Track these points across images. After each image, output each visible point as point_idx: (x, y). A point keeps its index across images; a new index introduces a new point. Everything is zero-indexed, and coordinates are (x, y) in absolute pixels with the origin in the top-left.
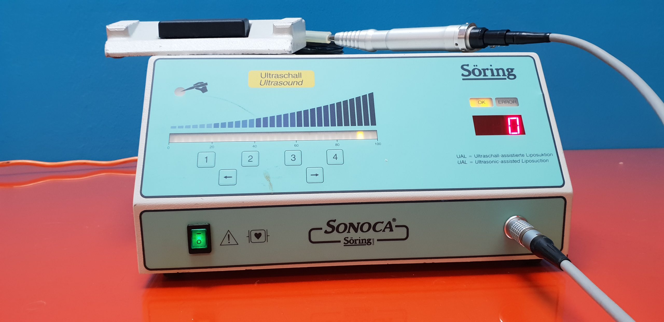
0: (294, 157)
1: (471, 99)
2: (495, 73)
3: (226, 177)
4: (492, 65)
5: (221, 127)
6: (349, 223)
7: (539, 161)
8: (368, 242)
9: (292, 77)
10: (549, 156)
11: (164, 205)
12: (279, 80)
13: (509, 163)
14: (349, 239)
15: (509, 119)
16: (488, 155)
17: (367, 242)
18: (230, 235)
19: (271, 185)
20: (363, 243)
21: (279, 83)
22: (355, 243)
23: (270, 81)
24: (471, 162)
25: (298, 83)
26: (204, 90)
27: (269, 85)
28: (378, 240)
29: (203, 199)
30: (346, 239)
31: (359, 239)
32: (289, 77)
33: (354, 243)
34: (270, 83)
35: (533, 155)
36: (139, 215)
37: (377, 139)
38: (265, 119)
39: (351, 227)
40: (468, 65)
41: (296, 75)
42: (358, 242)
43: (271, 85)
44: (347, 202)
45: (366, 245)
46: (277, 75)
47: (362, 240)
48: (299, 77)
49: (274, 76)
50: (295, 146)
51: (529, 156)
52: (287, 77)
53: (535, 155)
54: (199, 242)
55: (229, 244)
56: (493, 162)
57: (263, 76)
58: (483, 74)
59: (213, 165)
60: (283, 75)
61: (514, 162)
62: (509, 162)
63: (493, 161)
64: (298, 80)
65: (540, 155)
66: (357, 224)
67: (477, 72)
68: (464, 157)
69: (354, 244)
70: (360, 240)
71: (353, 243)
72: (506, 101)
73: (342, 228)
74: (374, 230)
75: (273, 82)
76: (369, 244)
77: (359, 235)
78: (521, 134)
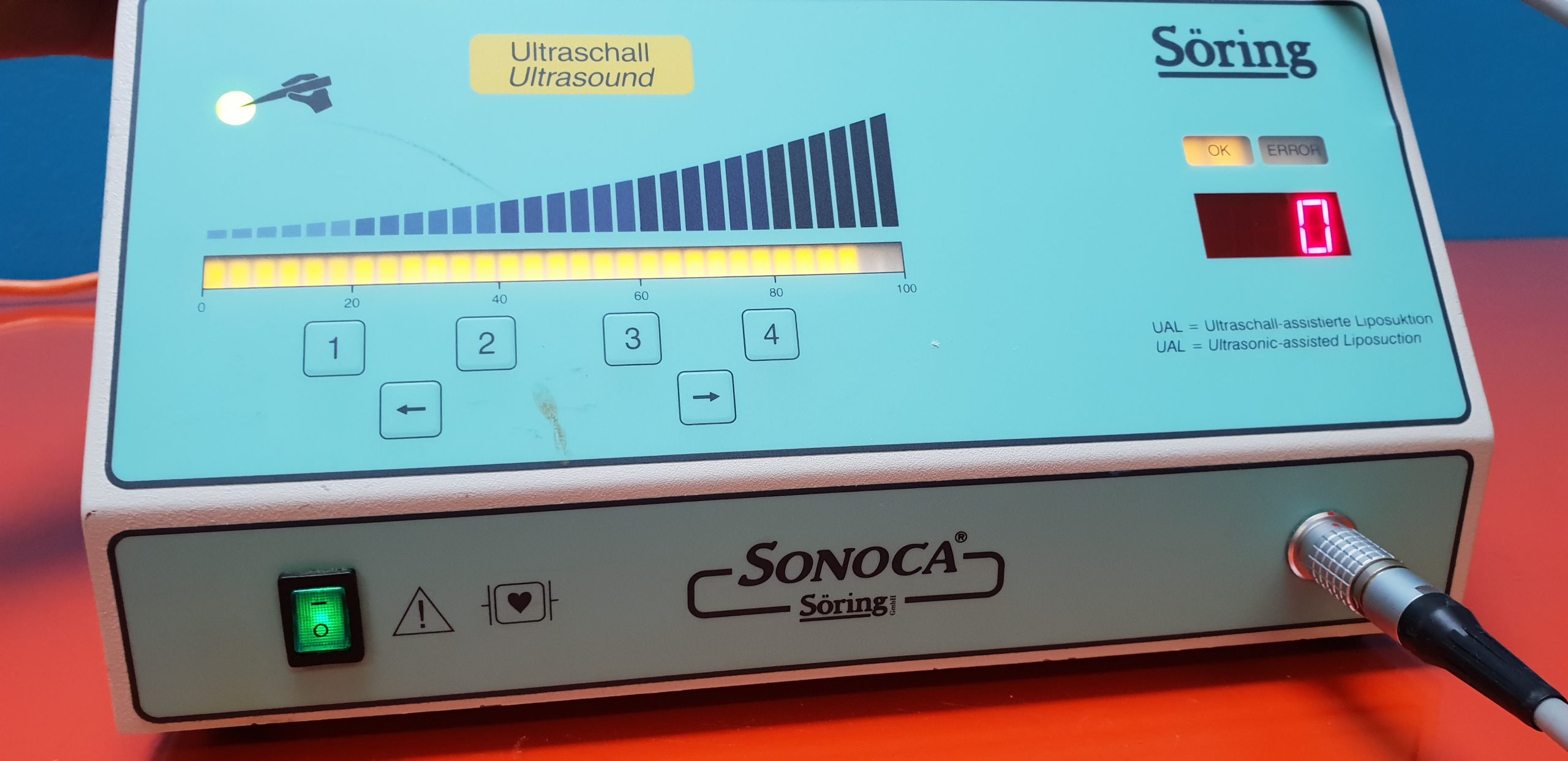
0: (635, 338)
1: (1188, 138)
2: (1256, 57)
3: (404, 410)
4: (1245, 31)
5: (383, 232)
6: (819, 552)
7: (1393, 340)
8: (876, 608)
9: (618, 60)
10: (1422, 325)
11: (192, 511)
12: (573, 67)
13: (1306, 347)
14: (816, 601)
15: (1300, 205)
16: (1245, 323)
17: (873, 605)
18: (426, 604)
19: (560, 436)
20: (862, 611)
21: (576, 77)
22: (835, 613)
23: (542, 73)
24: (1198, 346)
25: (637, 79)
26: (320, 102)
27: (540, 84)
28: (908, 600)
29: (327, 490)
30: (809, 600)
31: (848, 598)
32: (607, 60)
33: (834, 610)
34: (545, 77)
35: (1376, 322)
36: (105, 549)
37: (904, 272)
38: (533, 204)
39: (825, 562)
40: (1172, 29)
41: (630, 51)
42: (844, 607)
43: (548, 85)
44: (815, 487)
45: (869, 615)
46: (567, 51)
47: (859, 601)
48: (641, 60)
49: (555, 53)
50: (638, 297)
51: (1363, 323)
52: (602, 58)
53: (1380, 321)
54: (321, 630)
55: (423, 630)
56: (1262, 343)
57: (521, 53)
58: (1218, 59)
59: (357, 366)
60: (585, 50)
61: (1321, 344)
62: (1306, 342)
63: (1259, 342)
64: (639, 67)
65: (1396, 322)
66: (844, 553)
67: (1200, 53)
68: (1174, 329)
69: (831, 614)
70: (850, 602)
71: (829, 611)
72: (1289, 146)
73: (794, 568)
74: (898, 569)
75: (556, 73)
76: (878, 612)
77: (852, 587)
78: (1334, 253)
